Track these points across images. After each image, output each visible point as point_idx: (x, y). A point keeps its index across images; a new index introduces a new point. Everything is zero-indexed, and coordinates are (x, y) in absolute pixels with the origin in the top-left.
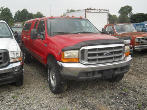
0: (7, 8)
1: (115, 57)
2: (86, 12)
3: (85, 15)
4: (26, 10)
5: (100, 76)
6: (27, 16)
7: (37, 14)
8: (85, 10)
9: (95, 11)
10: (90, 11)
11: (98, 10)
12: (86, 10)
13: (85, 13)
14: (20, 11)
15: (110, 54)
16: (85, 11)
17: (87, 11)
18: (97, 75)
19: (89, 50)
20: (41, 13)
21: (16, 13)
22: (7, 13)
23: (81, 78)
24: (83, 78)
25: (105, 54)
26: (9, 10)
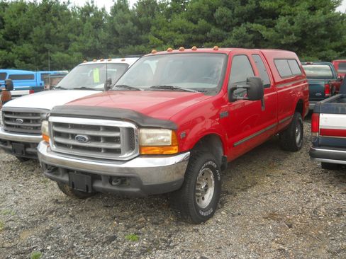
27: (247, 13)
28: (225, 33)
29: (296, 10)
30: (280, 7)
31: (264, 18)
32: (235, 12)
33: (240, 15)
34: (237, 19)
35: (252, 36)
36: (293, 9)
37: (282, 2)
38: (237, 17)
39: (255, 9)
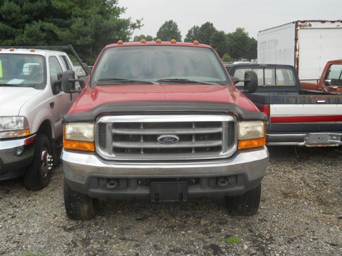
0: (171, 22)
1: (199, 150)
2: (298, 28)
3: (296, 35)
4: (212, 25)
5: (143, 191)
6: (212, 37)
7: (235, 34)
8: (297, 22)
9: (322, 24)
10: (310, 25)
11: (333, 22)
12: (299, 23)
13: (296, 31)
14: (198, 27)
15: (175, 139)
16: (297, 26)
17: (300, 26)
18: (135, 189)
19: (116, 125)
20: (245, 31)
21: (190, 32)
22: (171, 32)
23: (92, 190)
24: (99, 191)
25: (159, 138)
26: (175, 26)
27: (37, 11)
28: (14, 30)
29: (87, 12)
30: (71, 7)
31: (55, 18)
32: (24, 8)
33: (29, 12)
34: (26, 15)
35: (44, 34)
36: (84, 12)
37: (72, 4)
38: (26, 13)
39: (46, 8)
